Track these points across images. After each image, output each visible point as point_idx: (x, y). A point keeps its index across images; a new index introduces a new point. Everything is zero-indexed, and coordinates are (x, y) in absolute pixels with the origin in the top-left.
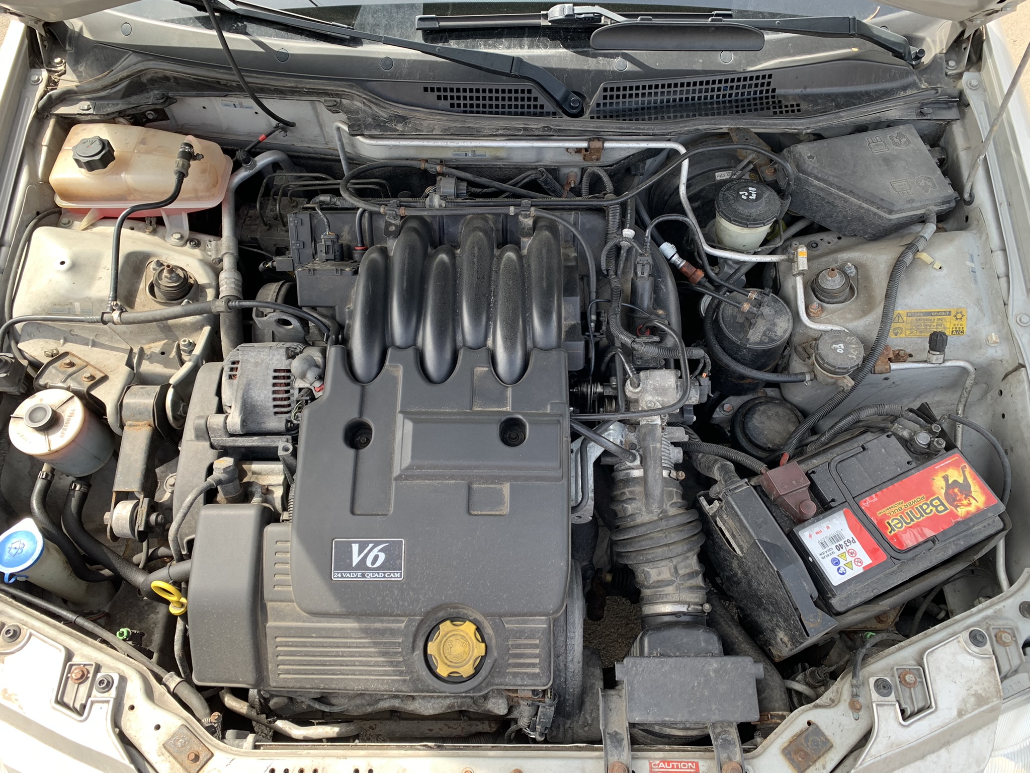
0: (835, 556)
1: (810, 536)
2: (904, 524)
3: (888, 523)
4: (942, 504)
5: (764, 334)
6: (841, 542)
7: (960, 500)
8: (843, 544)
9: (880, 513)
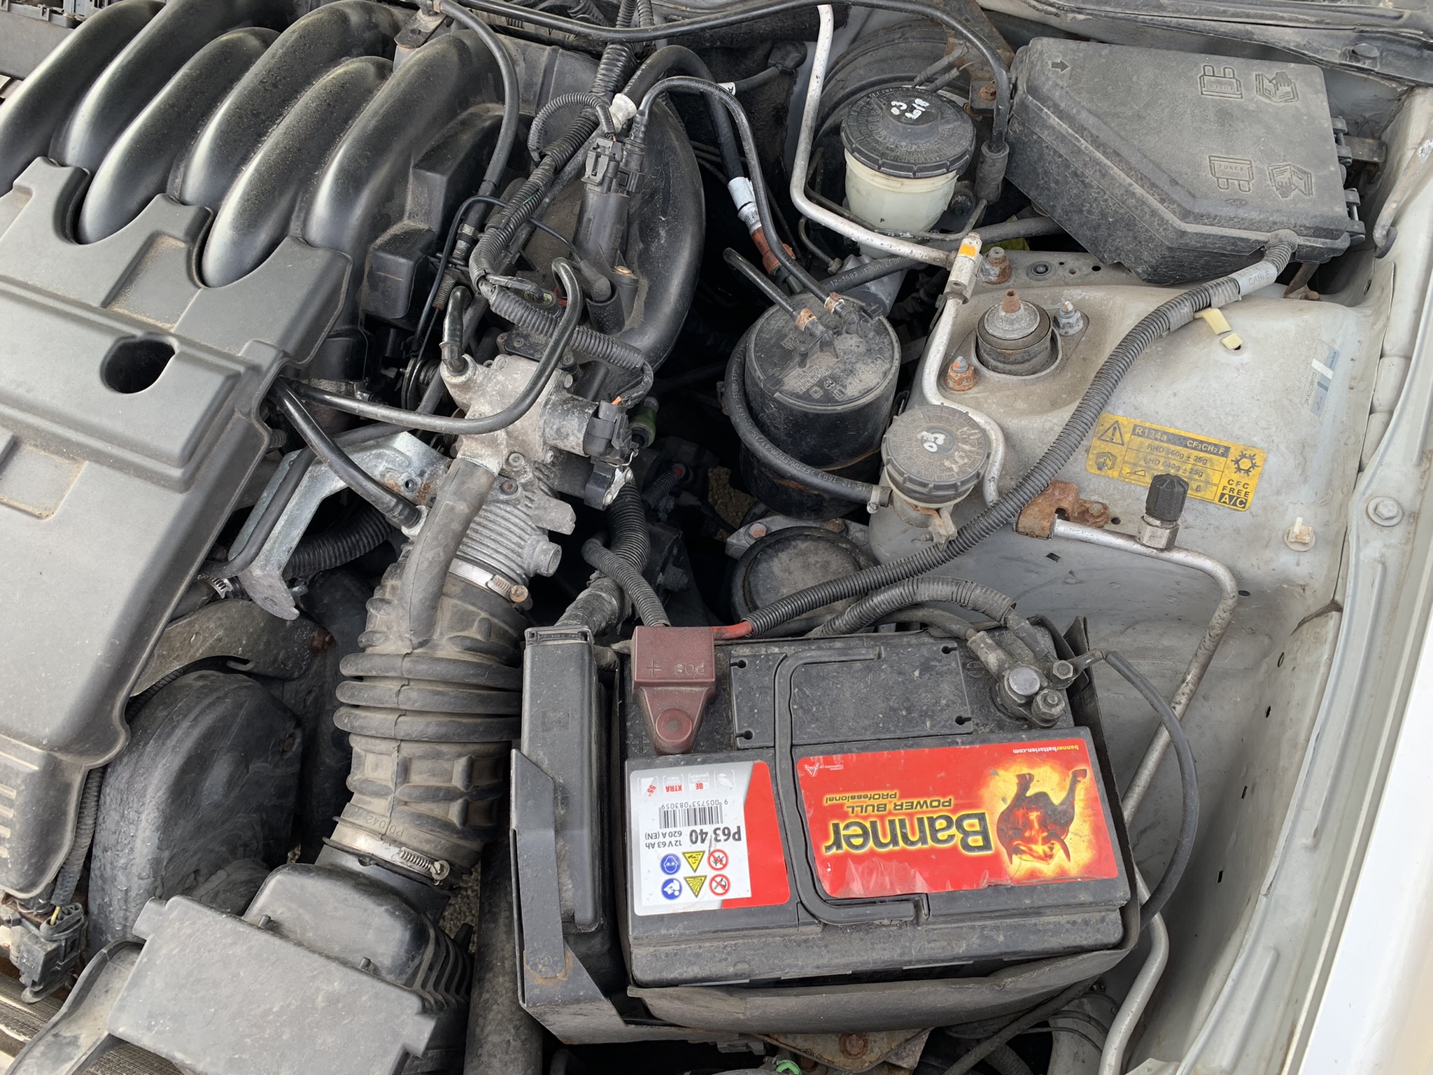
0: (677, 851)
1: (651, 789)
2: (871, 844)
3: (836, 826)
4: (984, 833)
5: (820, 384)
6: (708, 828)
7: (1032, 840)
8: (711, 833)
9: (829, 800)
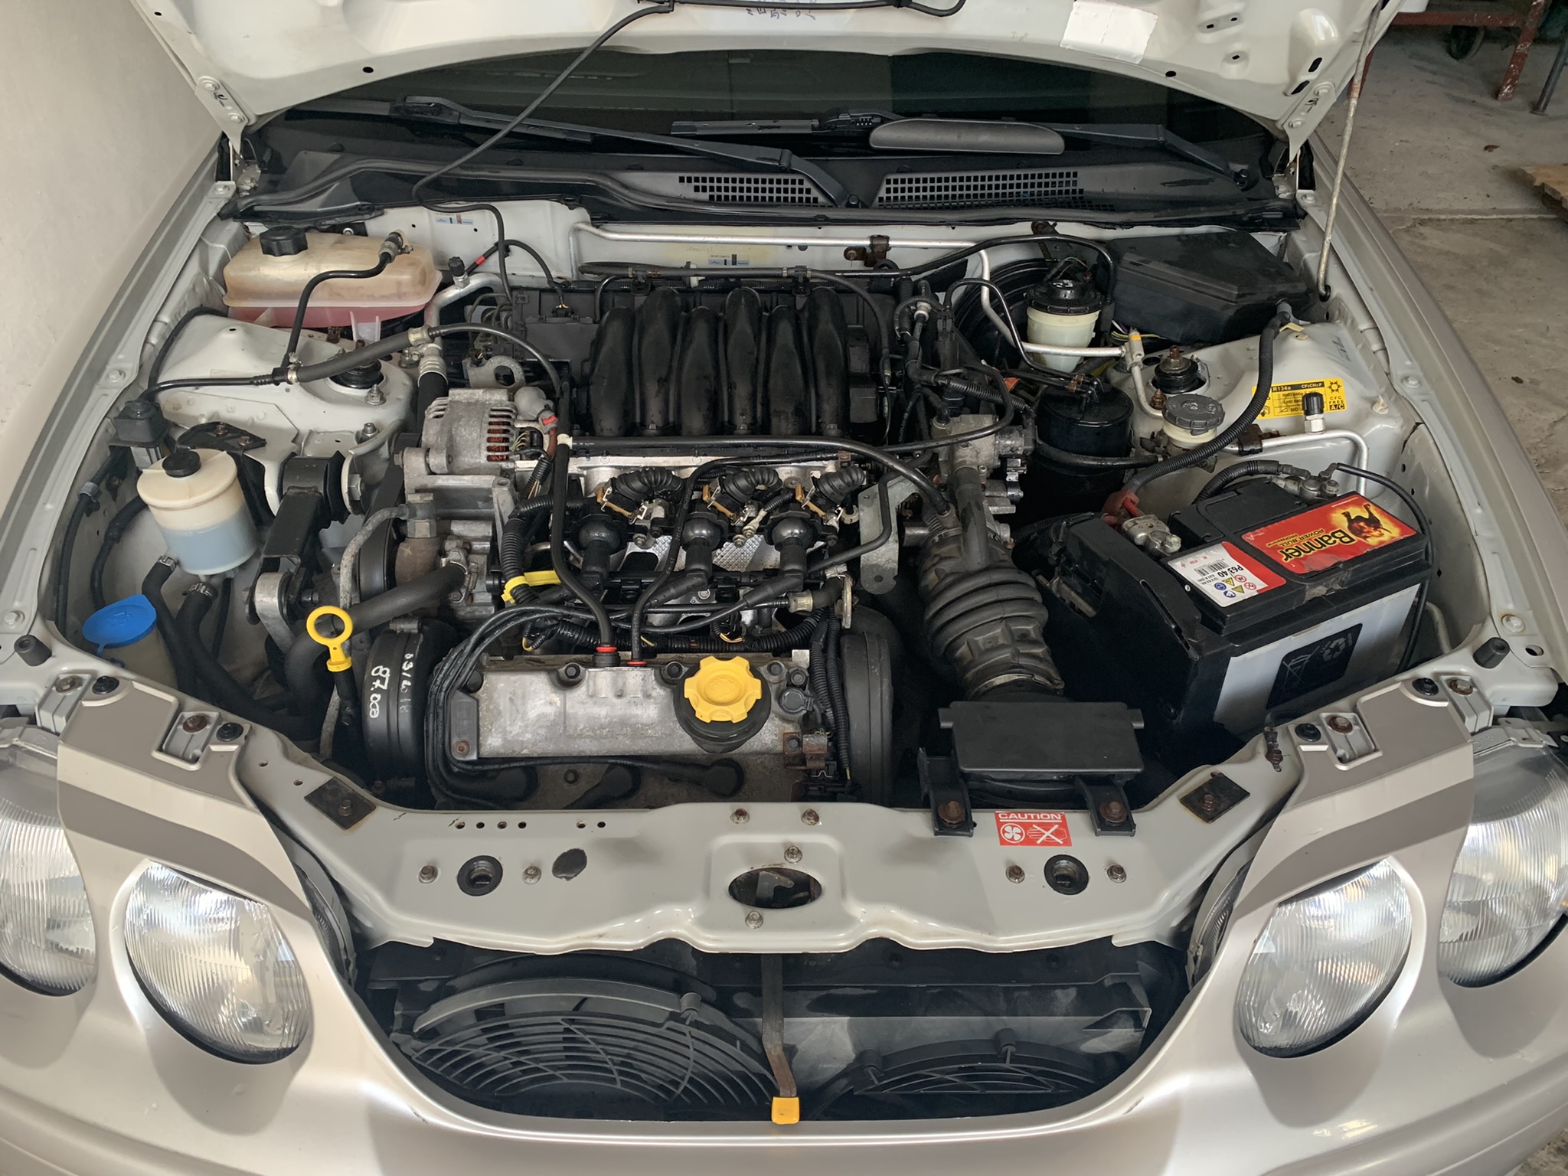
0: (1219, 581)
1: (1185, 566)
2: (1302, 553)
3: (1281, 552)
4: (1346, 536)
6: (1224, 570)
7: (1369, 532)
8: (1228, 571)
9: (1269, 545)
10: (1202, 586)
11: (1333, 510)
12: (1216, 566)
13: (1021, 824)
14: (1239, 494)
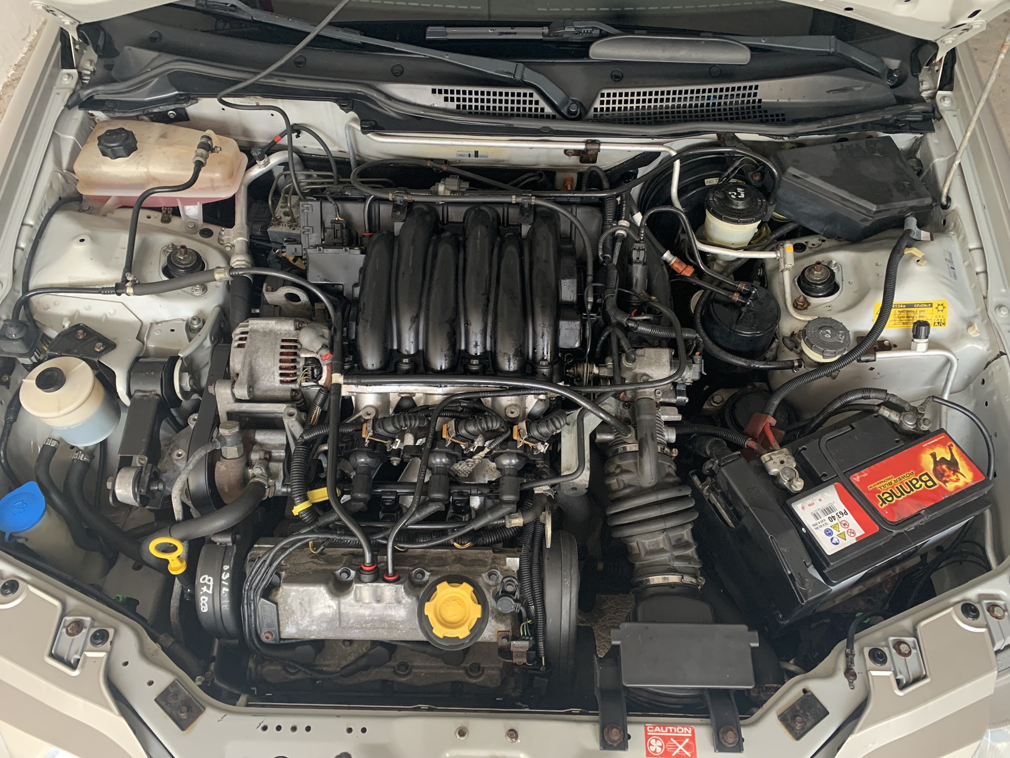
0: (828, 527)
1: (803, 508)
2: (895, 498)
3: (879, 496)
4: (931, 479)
6: (834, 514)
7: (949, 476)
8: (836, 516)
9: (870, 487)
10: (815, 531)
11: (922, 450)
12: (828, 510)
13: (663, 737)
14: (853, 428)
